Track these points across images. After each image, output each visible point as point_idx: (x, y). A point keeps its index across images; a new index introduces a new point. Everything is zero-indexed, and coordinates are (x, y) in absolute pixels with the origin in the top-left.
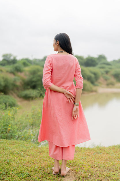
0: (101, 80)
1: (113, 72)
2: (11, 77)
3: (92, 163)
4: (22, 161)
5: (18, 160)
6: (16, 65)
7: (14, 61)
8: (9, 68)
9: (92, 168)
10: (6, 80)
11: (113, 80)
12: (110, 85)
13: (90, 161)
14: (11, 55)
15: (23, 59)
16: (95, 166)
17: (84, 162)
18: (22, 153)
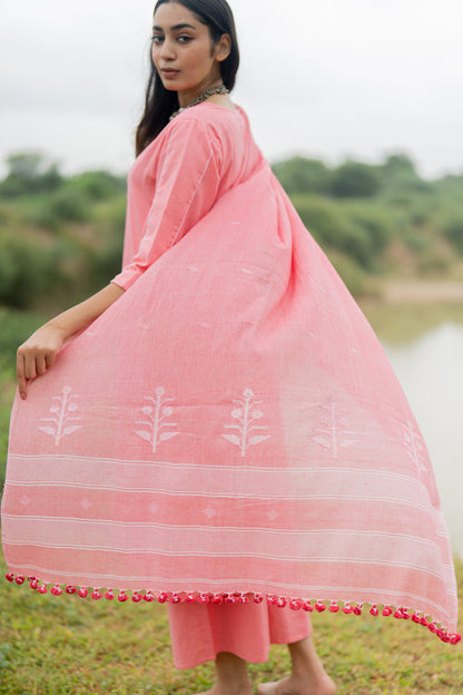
1: (442, 219)
2: (41, 245)
3: (417, 658)
4: (68, 652)
5: (46, 644)
6: (61, 195)
7: (52, 181)
8: (34, 207)
9: (422, 688)
10: (21, 256)
11: (442, 250)
12: (432, 269)
13: (405, 647)
16: (435, 677)
17: (374, 656)
18: (72, 606)
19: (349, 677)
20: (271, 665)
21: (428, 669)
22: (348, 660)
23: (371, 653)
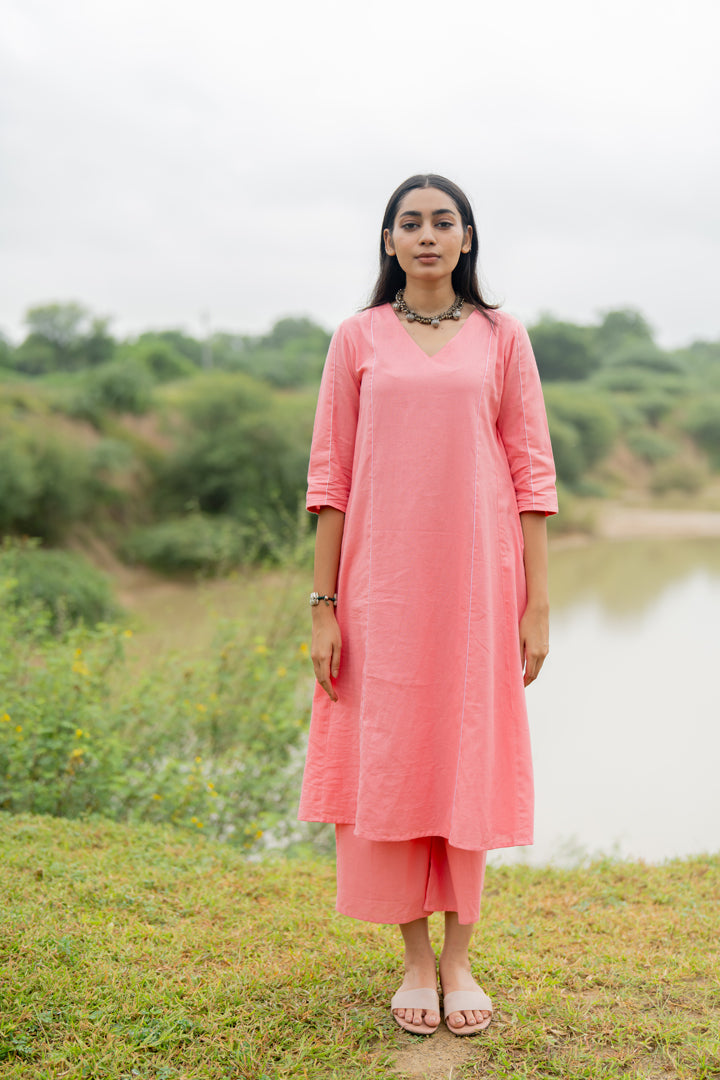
0: (618, 459)
1: (689, 412)
2: (78, 445)
3: (571, 961)
4: (150, 948)
5: (124, 939)
6: (108, 370)
7: (98, 349)
8: (69, 387)
9: (573, 989)
10: (47, 462)
11: (689, 460)
12: (674, 489)
13: (559, 950)
14: (75, 312)
15: (147, 337)
16: (590, 978)
17: (520, 957)
18: (152, 902)
19: (486, 976)
20: (394, 964)
21: (582, 971)
22: (488, 961)
23: (516, 955)
